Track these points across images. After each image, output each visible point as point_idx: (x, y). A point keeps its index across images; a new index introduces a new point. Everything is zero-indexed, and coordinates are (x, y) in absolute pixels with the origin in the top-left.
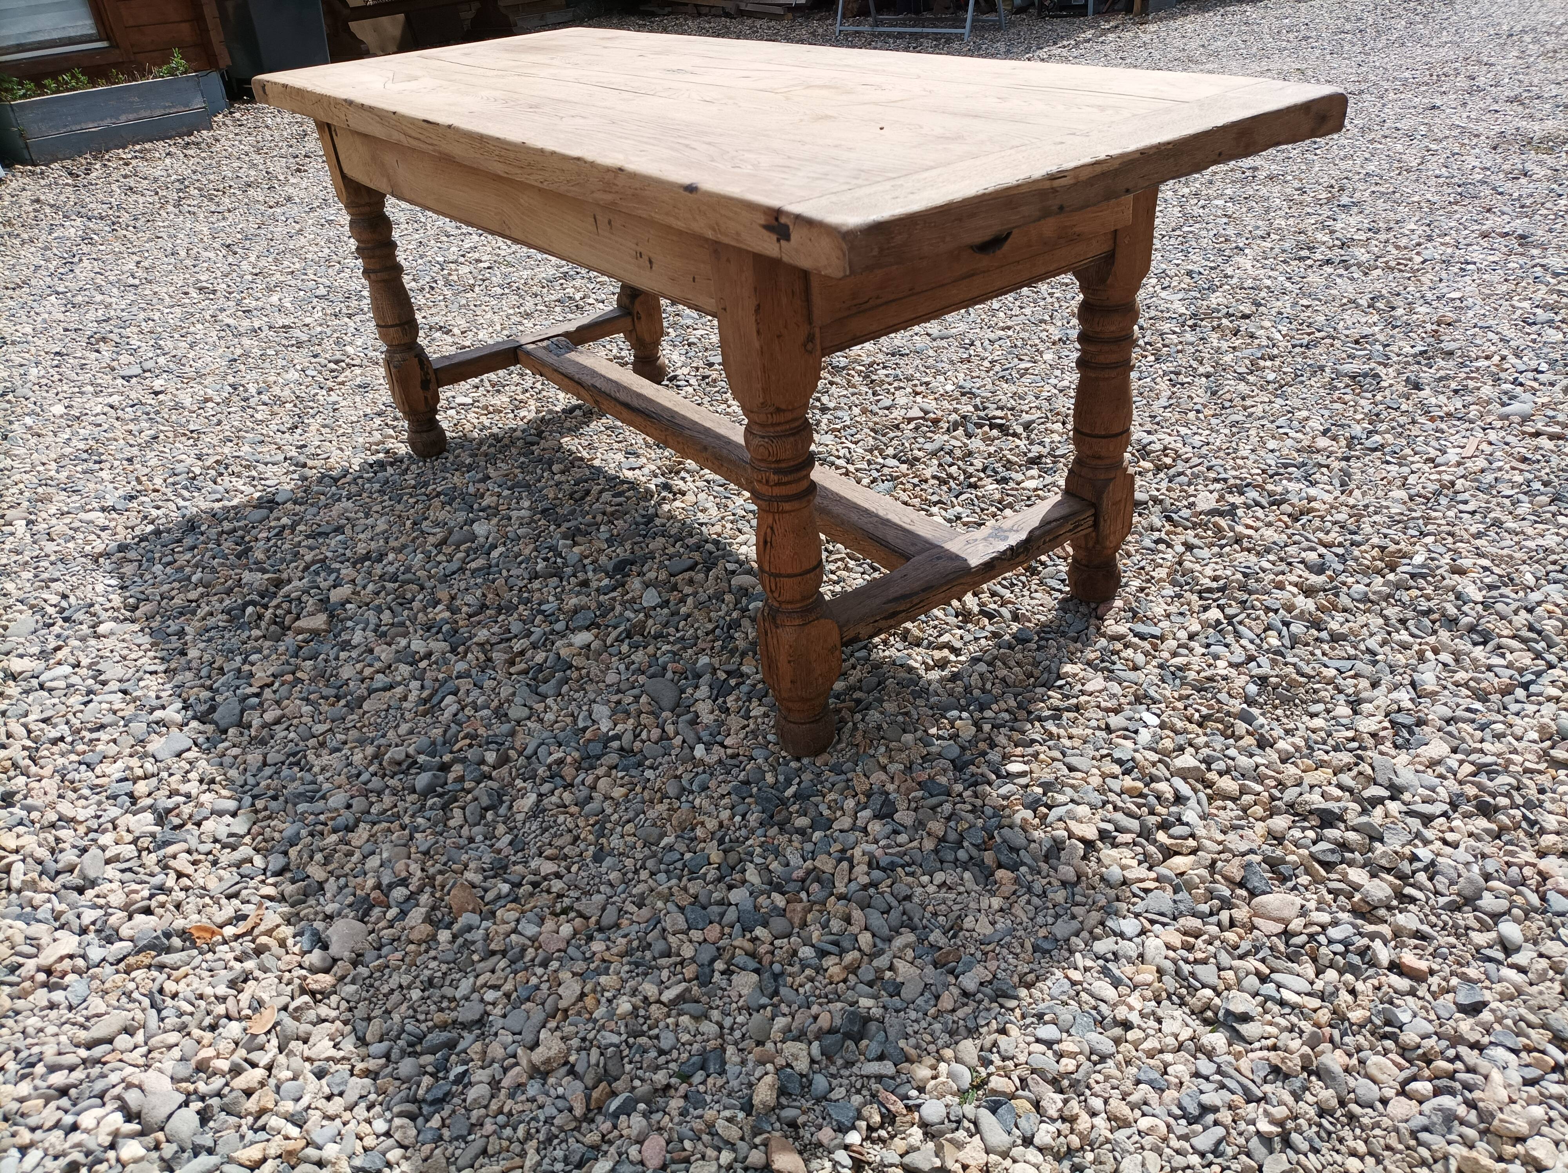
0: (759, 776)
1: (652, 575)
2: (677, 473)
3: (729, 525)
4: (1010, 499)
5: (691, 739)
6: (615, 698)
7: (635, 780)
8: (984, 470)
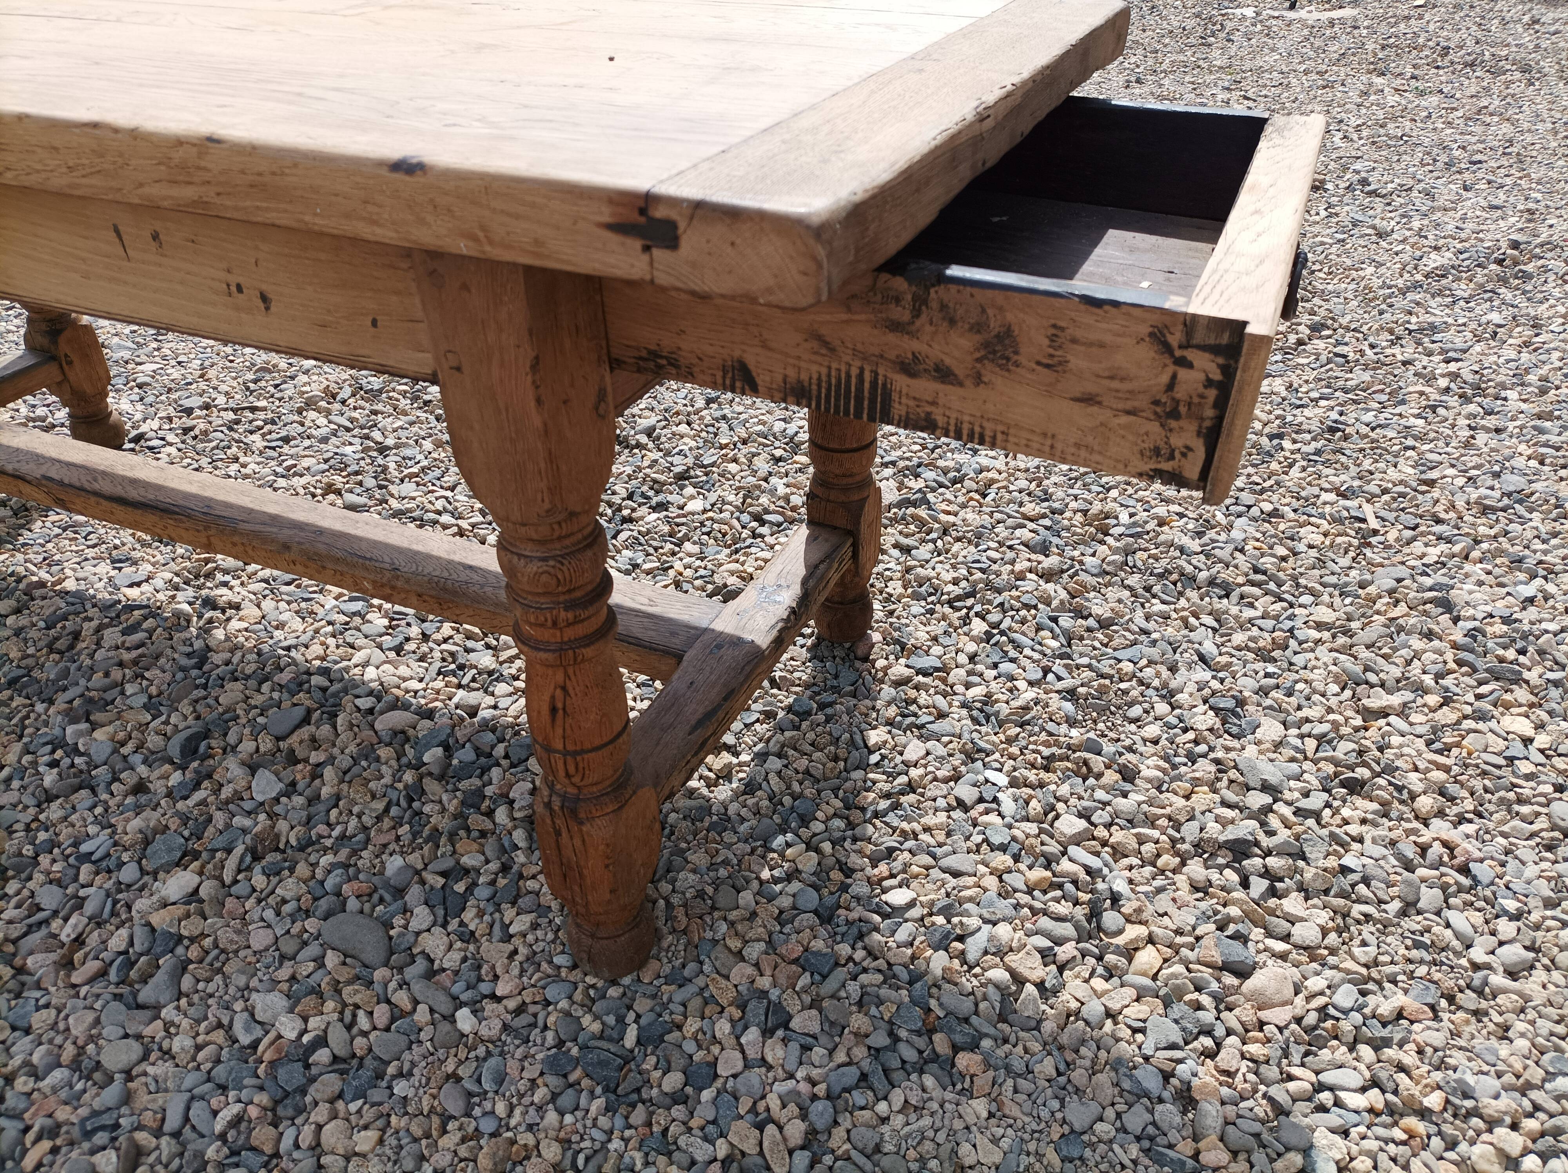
0: (574, 1027)
1: (247, 747)
2: (209, 575)
3: (331, 641)
4: (684, 529)
5: (444, 1005)
6: (284, 973)
7: (385, 1109)
8: (630, 497)
